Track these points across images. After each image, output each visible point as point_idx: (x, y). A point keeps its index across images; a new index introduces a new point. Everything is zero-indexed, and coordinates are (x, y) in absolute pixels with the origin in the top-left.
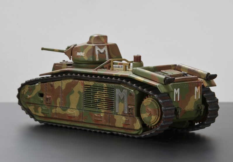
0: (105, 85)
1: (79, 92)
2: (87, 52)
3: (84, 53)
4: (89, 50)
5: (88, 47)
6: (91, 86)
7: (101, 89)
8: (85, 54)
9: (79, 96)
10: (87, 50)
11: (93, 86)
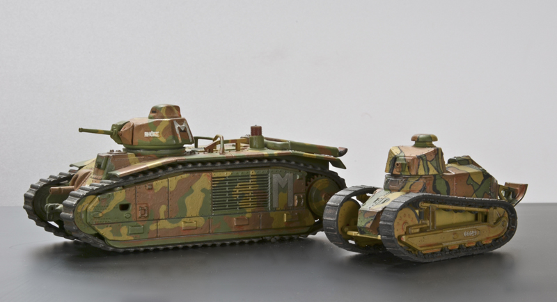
0: (252, 172)
1: (204, 190)
2: (162, 130)
3: (157, 133)
4: (165, 128)
5: (161, 123)
6: (225, 177)
7: (246, 178)
8: (159, 134)
9: (202, 196)
10: (162, 127)
11: (229, 177)
